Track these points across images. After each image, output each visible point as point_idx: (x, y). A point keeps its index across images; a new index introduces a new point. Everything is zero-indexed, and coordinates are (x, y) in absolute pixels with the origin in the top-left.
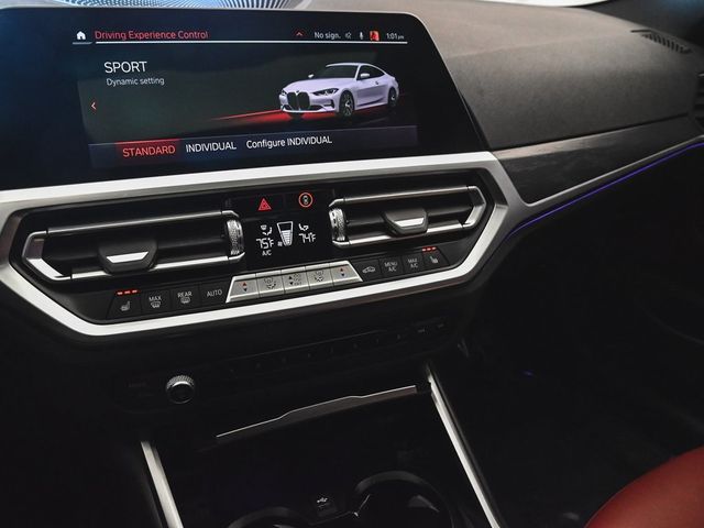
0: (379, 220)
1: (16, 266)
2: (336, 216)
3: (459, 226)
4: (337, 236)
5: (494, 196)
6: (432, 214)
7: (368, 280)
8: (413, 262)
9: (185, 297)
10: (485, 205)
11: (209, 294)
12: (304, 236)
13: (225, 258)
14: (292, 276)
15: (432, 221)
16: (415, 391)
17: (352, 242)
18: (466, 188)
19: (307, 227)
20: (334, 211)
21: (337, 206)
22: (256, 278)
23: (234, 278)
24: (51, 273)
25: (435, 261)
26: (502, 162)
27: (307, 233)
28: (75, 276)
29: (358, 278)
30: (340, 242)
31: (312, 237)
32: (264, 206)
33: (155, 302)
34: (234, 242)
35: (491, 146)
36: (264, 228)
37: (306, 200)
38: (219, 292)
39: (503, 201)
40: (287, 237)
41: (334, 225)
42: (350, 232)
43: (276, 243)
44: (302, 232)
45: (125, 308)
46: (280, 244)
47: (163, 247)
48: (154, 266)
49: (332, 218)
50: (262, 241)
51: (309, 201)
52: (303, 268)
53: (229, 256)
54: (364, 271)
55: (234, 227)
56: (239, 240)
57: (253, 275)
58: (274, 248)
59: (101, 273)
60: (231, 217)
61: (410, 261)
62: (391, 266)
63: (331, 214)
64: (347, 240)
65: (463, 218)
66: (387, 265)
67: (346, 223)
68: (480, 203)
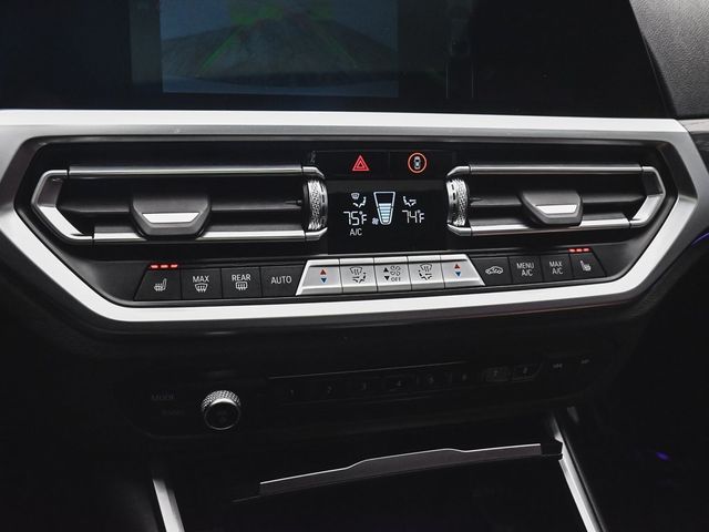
0: (516, 202)
1: (22, 214)
2: (456, 189)
3: (624, 221)
4: (454, 219)
5: (678, 183)
6: (589, 200)
7: (492, 285)
8: (556, 266)
9: (241, 281)
10: (664, 195)
11: (274, 280)
12: (409, 213)
13: (301, 233)
14: (388, 267)
15: (587, 210)
16: (539, 453)
17: (474, 229)
18: (638, 168)
19: (414, 202)
20: (455, 183)
21: (458, 176)
22: (339, 266)
23: (310, 263)
24: (67, 229)
25: (587, 268)
26: (694, 136)
27: (413, 209)
28: (98, 236)
29: (477, 280)
30: (458, 226)
31: (419, 216)
32: (360, 165)
33: (201, 283)
34: (316, 213)
35: (679, 111)
36: (355, 196)
37: (417, 163)
38: (288, 279)
39: (690, 191)
40: (385, 212)
41: (451, 201)
42: (474, 214)
43: (369, 219)
44: (407, 208)
45: (159, 288)
46: (375, 221)
47: (217, 208)
48: (203, 234)
49: (450, 192)
50: (351, 214)
51: (422, 166)
52: (404, 259)
53: (306, 230)
54: (487, 271)
55: (316, 190)
56: (323, 210)
57: (336, 261)
58: (367, 226)
59: (132, 236)
60: (315, 177)
61: (552, 264)
62: (525, 268)
63: (449, 185)
64: (467, 225)
65: (630, 210)
66: (520, 266)
67: (469, 202)
68: (656, 192)
